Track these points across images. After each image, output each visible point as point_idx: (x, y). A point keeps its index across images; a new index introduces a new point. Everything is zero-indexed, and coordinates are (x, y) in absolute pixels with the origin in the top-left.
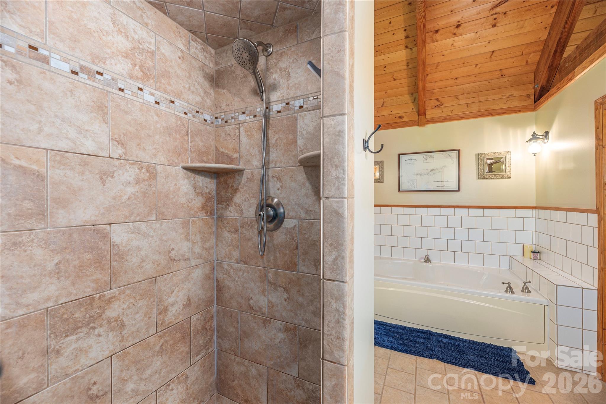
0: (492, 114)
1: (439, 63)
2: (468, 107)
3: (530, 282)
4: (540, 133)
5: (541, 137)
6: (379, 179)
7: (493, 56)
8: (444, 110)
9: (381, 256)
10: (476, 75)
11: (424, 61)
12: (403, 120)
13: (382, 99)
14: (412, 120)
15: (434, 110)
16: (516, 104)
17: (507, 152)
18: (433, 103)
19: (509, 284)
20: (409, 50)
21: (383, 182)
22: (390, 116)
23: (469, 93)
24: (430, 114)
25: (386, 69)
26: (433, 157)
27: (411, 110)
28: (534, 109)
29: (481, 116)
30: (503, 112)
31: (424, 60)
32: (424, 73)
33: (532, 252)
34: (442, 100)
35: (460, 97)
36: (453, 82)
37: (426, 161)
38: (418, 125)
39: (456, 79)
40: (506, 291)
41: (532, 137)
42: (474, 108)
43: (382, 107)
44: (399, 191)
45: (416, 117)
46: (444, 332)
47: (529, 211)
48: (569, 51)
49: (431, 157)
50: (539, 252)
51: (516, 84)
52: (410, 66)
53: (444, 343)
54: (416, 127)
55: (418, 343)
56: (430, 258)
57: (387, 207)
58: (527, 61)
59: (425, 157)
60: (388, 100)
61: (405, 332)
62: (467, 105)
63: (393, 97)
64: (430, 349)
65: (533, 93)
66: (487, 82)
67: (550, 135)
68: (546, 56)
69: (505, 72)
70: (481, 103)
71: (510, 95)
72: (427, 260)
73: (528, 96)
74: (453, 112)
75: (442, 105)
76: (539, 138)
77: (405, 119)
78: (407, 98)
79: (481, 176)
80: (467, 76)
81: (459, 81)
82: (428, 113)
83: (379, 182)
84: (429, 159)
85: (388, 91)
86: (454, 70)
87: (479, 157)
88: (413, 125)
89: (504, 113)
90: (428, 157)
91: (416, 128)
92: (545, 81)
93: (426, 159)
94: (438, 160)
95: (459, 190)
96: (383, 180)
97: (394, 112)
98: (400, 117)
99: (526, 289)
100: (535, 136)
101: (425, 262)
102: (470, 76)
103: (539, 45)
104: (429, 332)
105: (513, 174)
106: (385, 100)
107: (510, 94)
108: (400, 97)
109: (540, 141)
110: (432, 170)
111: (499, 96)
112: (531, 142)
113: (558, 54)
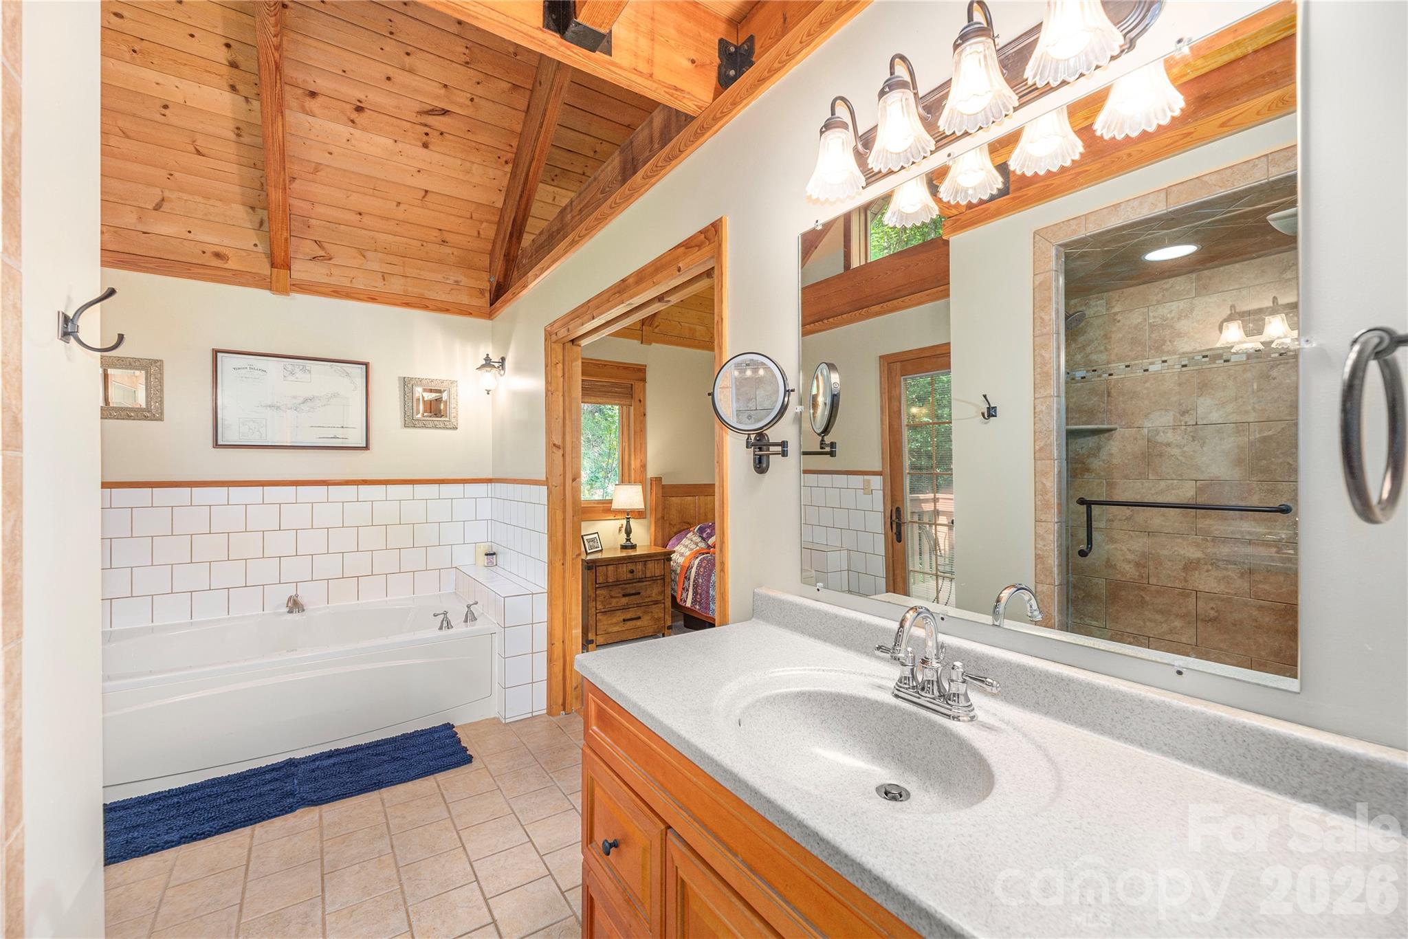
0: (427, 307)
1: (322, 167)
2: (384, 280)
3: (476, 603)
4: (495, 358)
5: (497, 365)
6: (148, 409)
7: (425, 199)
8: (335, 271)
9: (156, 623)
10: (400, 222)
11: (282, 147)
12: (226, 266)
13: (158, 191)
14: (253, 271)
15: (312, 264)
16: (464, 299)
17: (452, 382)
18: (309, 248)
19: (445, 613)
20: (241, 99)
21: (161, 419)
22: (186, 243)
23: (387, 251)
24: (301, 270)
25: (166, 112)
26: (310, 371)
27: (251, 247)
28: (490, 315)
29: (407, 305)
30: (444, 308)
31: (281, 144)
32: (282, 173)
33: (487, 555)
34: (332, 249)
35: (369, 254)
36: (354, 218)
37: (290, 378)
38: (271, 290)
39: (360, 214)
40: (441, 628)
41: (484, 362)
42: (396, 285)
43: (155, 209)
44: (216, 445)
45: (265, 269)
46: (326, 749)
47: (483, 487)
48: (527, 240)
49: (304, 369)
50: (494, 554)
51: (465, 265)
52: (246, 139)
53: (323, 769)
54: (267, 293)
55: (261, 795)
56: (303, 600)
57: (176, 487)
58: (479, 233)
59: (290, 367)
60: (179, 198)
61: (226, 788)
62: (383, 276)
63: (196, 197)
64: (292, 794)
65: (489, 288)
66: (420, 243)
67: (507, 363)
68: (502, 236)
69: (448, 237)
70: (409, 280)
71: (456, 282)
72: (295, 605)
73: (482, 292)
74: (354, 280)
75: (330, 259)
76: (494, 367)
77: (231, 265)
78: (239, 213)
79: (410, 422)
80: (382, 218)
81: (367, 220)
82: (295, 266)
83: (146, 418)
84: (299, 375)
85: (176, 174)
86: (354, 194)
87: (407, 385)
88: (257, 286)
89: (447, 311)
90: (297, 370)
91: (264, 295)
92: (502, 276)
93: (292, 374)
94: (321, 378)
95: (367, 448)
96: (162, 413)
97: (200, 235)
98: (217, 255)
99: (470, 617)
100: (488, 363)
101: (290, 612)
102: (388, 219)
103: (493, 214)
104: (291, 763)
105: (461, 423)
106: (167, 194)
107: (456, 279)
108: (219, 204)
109: (494, 370)
110: (306, 401)
111: (439, 277)
112: (484, 370)
113: (514, 240)
